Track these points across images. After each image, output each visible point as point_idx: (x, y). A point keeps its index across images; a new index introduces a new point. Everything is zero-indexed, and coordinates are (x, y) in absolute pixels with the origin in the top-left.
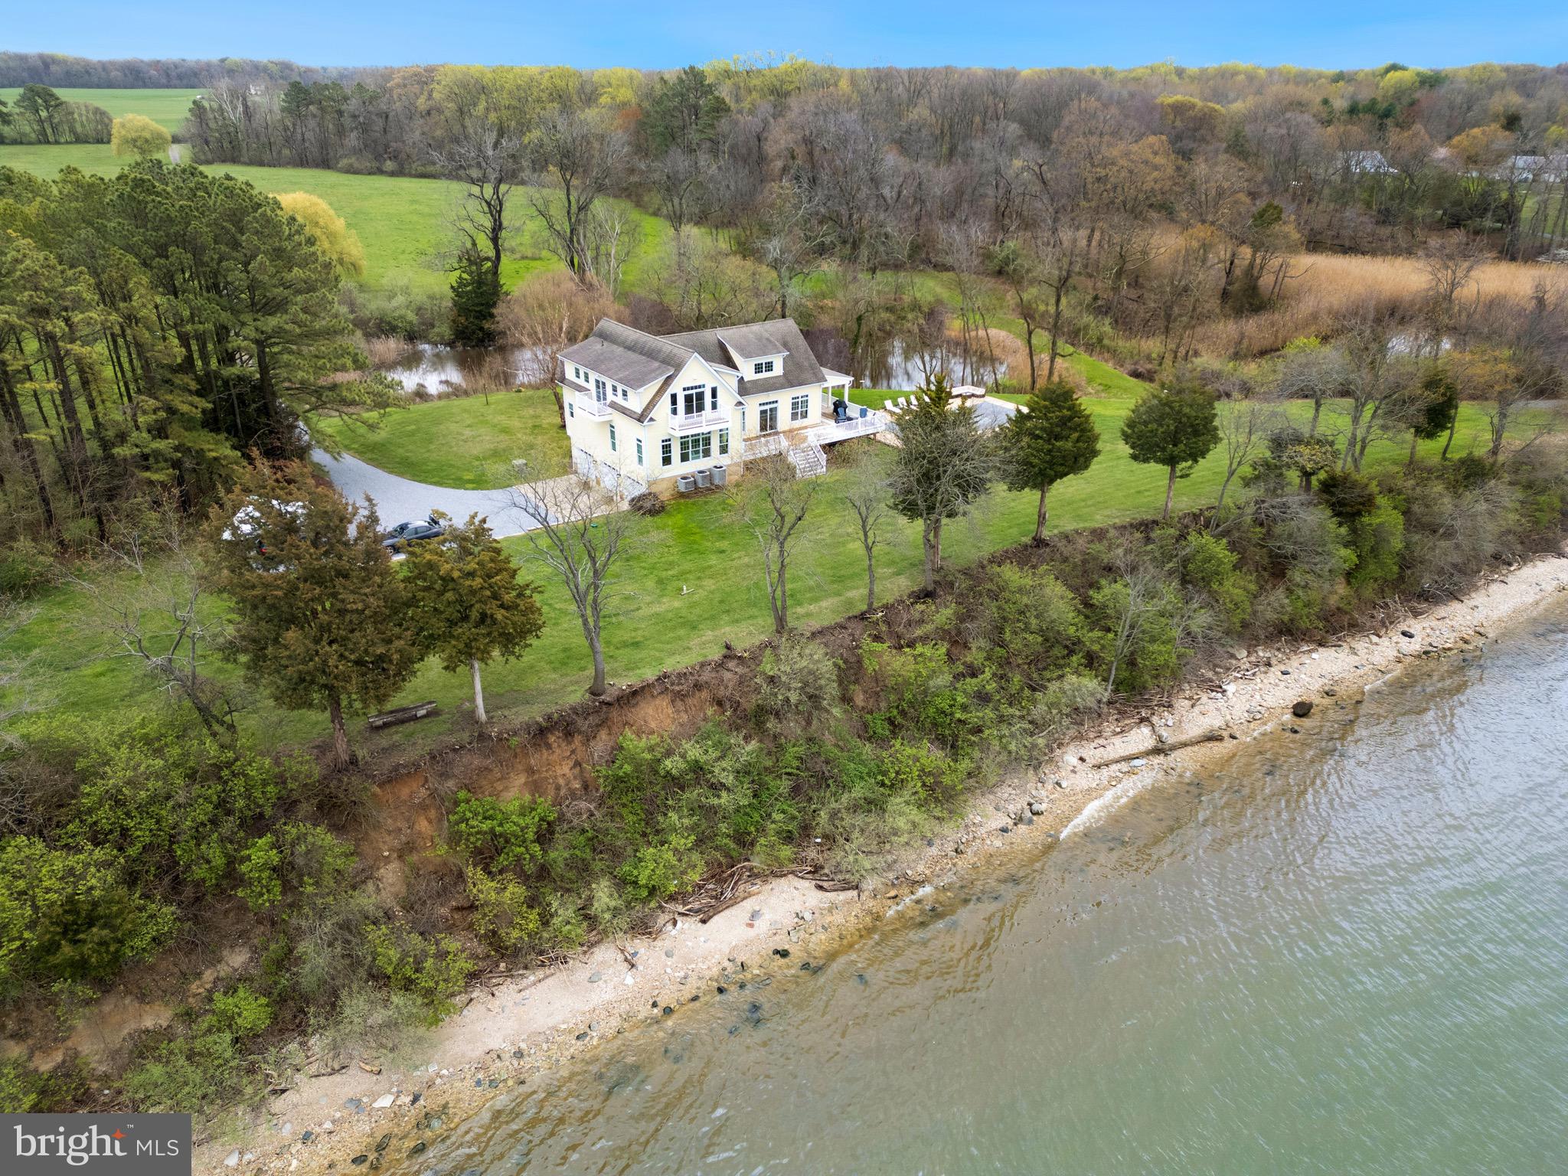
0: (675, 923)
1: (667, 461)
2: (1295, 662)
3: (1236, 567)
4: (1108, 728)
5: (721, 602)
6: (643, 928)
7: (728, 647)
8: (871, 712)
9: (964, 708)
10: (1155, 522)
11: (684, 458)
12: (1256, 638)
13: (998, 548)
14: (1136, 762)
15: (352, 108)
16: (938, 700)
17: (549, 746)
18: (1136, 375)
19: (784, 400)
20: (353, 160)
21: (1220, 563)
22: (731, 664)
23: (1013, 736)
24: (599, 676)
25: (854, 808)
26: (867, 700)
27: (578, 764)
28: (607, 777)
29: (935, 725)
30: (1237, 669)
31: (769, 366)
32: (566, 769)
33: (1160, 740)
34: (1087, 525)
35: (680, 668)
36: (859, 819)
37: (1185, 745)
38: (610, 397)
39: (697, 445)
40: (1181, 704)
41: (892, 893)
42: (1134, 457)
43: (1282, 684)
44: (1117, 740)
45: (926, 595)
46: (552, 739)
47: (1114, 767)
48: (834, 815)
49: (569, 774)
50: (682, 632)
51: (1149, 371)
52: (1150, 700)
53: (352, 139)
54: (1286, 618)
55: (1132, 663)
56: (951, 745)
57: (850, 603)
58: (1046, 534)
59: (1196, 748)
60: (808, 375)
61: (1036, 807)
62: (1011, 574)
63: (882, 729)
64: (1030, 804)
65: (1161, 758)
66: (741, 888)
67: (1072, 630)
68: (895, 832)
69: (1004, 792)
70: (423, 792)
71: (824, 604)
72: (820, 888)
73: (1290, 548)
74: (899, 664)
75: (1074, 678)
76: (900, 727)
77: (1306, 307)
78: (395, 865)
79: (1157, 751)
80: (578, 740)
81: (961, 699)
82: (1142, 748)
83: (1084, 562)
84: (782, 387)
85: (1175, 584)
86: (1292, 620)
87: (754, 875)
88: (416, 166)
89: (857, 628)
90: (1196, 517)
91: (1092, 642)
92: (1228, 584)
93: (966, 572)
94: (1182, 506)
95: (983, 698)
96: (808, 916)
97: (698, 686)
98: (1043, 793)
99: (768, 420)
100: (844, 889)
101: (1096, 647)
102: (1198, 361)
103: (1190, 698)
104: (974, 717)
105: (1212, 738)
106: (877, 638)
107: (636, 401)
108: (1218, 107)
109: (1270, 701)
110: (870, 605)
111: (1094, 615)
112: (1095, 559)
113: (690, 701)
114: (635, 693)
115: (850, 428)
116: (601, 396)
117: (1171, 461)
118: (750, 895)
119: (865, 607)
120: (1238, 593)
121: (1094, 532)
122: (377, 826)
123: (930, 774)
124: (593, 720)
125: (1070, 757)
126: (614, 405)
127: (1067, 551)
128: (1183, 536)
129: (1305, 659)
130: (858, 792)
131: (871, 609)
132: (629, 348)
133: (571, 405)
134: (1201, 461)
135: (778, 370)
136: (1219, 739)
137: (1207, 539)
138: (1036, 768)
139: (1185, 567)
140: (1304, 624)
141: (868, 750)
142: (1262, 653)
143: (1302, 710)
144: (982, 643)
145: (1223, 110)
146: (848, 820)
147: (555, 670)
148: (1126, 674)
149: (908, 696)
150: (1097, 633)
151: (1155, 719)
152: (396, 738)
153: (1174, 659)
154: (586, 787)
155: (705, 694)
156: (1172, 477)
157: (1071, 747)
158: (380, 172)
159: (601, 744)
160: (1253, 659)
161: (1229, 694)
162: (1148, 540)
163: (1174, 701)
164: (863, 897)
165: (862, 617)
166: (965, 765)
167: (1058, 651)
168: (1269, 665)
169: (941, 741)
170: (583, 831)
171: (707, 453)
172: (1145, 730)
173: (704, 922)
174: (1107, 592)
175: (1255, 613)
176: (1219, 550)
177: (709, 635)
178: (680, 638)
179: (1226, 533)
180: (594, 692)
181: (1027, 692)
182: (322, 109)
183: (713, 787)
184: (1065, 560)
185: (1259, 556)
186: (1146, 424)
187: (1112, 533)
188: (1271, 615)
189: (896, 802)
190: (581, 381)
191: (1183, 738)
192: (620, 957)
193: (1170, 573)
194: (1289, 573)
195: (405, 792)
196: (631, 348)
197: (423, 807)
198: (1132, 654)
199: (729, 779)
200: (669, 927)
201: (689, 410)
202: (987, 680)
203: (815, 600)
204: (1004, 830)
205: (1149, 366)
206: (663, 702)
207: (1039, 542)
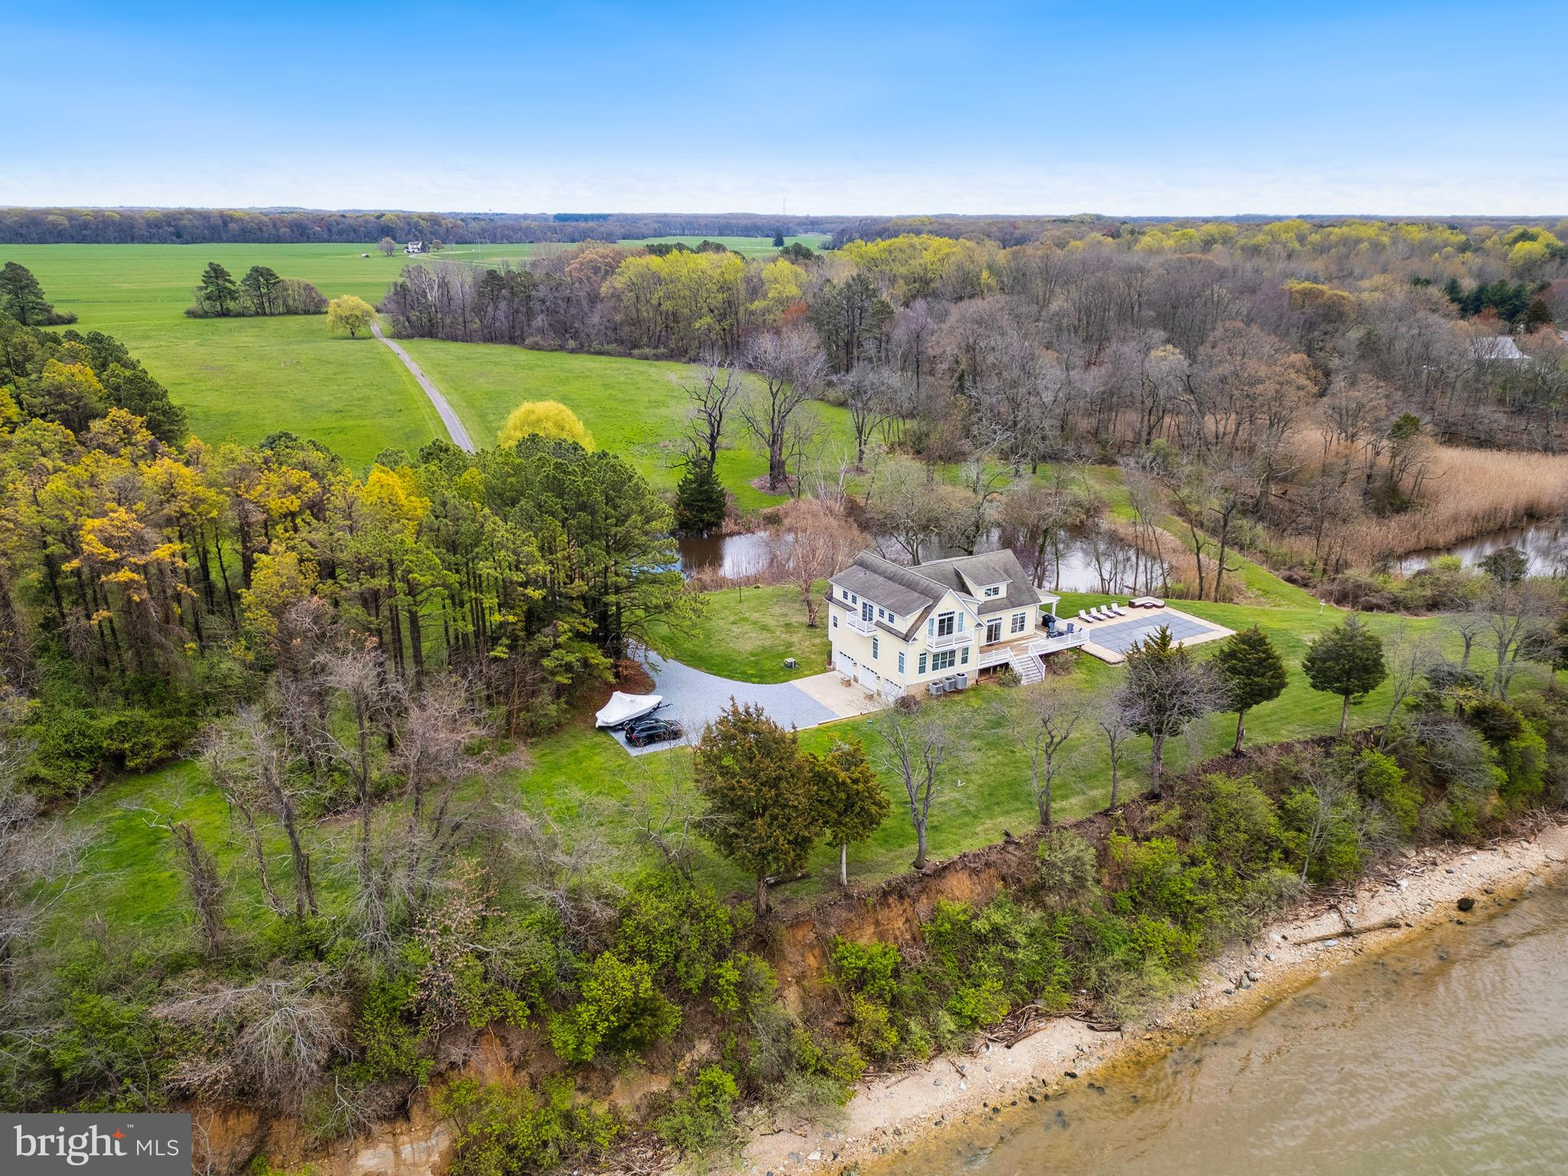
0: (988, 1047)
1: (922, 670)
2: (1456, 863)
3: (1405, 780)
4: (1304, 912)
5: (990, 795)
6: (968, 1050)
7: (1007, 834)
8: (1116, 891)
9: (1191, 890)
10: (1332, 739)
11: (935, 667)
12: (1423, 840)
13: (1206, 758)
14: (1329, 943)
15: (541, 295)
16: (1171, 884)
17: (889, 906)
18: (1290, 580)
19: (1006, 618)
20: (538, 338)
21: (1391, 777)
22: (1011, 848)
23: (1232, 916)
24: (921, 854)
25: (1115, 968)
26: (1111, 881)
27: (907, 920)
28: (930, 932)
29: (1168, 904)
30: (1408, 866)
31: (996, 591)
32: (900, 924)
33: (1347, 924)
34: (1276, 739)
35: (975, 850)
36: (1125, 977)
37: (1369, 930)
38: (876, 616)
39: (945, 659)
40: (1363, 895)
41: (1148, 1036)
42: (1314, 686)
43: (1448, 882)
44: (1312, 923)
45: (1153, 797)
46: (891, 900)
47: (1311, 945)
48: (1101, 972)
49: (903, 928)
50: (966, 819)
51: (1303, 578)
52: (1336, 890)
53: (540, 321)
54: (1448, 825)
55: (1321, 859)
56: (1183, 921)
57: (1094, 803)
58: (1243, 747)
59: (1378, 933)
60: (1025, 597)
61: (1252, 975)
62: (1220, 782)
63: (1128, 905)
64: (1247, 973)
65: (1348, 941)
66: (1032, 1024)
67: (1272, 830)
68: (1151, 987)
69: (1225, 961)
70: (812, 935)
71: (1073, 801)
72: (1092, 1028)
73: (1449, 766)
74: (1141, 855)
75: (1278, 872)
76: (1140, 904)
77: (1446, 508)
78: (794, 988)
79: (1346, 934)
80: (907, 901)
81: (1189, 884)
82: (1333, 932)
83: (1276, 772)
84: (1005, 608)
85: (1354, 794)
86: (1453, 826)
87: (1040, 1015)
88: (595, 345)
89: (1103, 823)
90: (1366, 735)
91: (1288, 840)
92: (1398, 795)
93: (1184, 779)
94: (1354, 724)
95: (1204, 883)
96: (1086, 1049)
97: (988, 865)
98: (1256, 964)
99: (993, 633)
100: (1110, 1030)
101: (1292, 845)
102: (1349, 572)
103: (1370, 890)
104: (1201, 899)
105: (1392, 925)
106: (1120, 832)
107: (902, 624)
108: (1346, 294)
109: (1438, 896)
110: (1113, 804)
111: (1290, 819)
112: (1284, 769)
113: (982, 876)
114: (945, 868)
115: (1061, 641)
116: (867, 615)
117: (1346, 692)
118: (1039, 1030)
119: (1108, 805)
120: (1407, 803)
121: (1281, 746)
122: (784, 958)
123: (1171, 944)
124: (918, 887)
125: (1275, 935)
126: (879, 624)
127: (1260, 760)
128: (1358, 752)
129: (1465, 860)
130: (1119, 954)
131: (1113, 808)
132: (889, 578)
133: (835, 618)
134: (1371, 692)
135: (1003, 593)
136: (1397, 926)
137: (1377, 755)
138: (1248, 943)
139: (1360, 778)
140: (1465, 831)
141: (1122, 922)
142: (1429, 853)
143: (1465, 905)
144: (1202, 838)
145: (1352, 298)
146: (1114, 976)
147: (881, 846)
148: (1317, 868)
149: (1147, 880)
150: (1292, 833)
151: (1341, 906)
152: (787, 893)
153: (1357, 858)
154: (914, 939)
155: (992, 871)
156: (1346, 702)
157: (1274, 928)
158: (562, 348)
159: (923, 906)
160: (1421, 858)
161: (1403, 888)
162: (1328, 755)
163: (1356, 892)
164: (1125, 1037)
165: (1106, 813)
166: (1197, 938)
167: (1260, 846)
168: (1435, 864)
169: (1174, 917)
170: (919, 972)
171: (952, 663)
172: (1335, 916)
173: (1009, 1047)
174: (1299, 799)
175: (1421, 819)
176: (1389, 765)
177: (989, 823)
178: (966, 825)
179: (1394, 751)
180: (918, 865)
181: (1238, 880)
182: (513, 294)
183: (1007, 944)
184: (1260, 769)
185: (1424, 771)
186: (1324, 661)
187: (1298, 748)
188: (1435, 823)
189: (1150, 963)
190: (849, 602)
191: (1367, 924)
192: (953, 1069)
193: (1350, 785)
194: (1450, 788)
195: (800, 935)
196: (891, 578)
197: (811, 947)
198: (1322, 851)
199: (1022, 940)
200: (984, 1049)
201: (941, 632)
202: (1208, 870)
203: (1065, 797)
204: (1228, 992)
205: (1302, 573)
206: (963, 876)
207: (1238, 754)
